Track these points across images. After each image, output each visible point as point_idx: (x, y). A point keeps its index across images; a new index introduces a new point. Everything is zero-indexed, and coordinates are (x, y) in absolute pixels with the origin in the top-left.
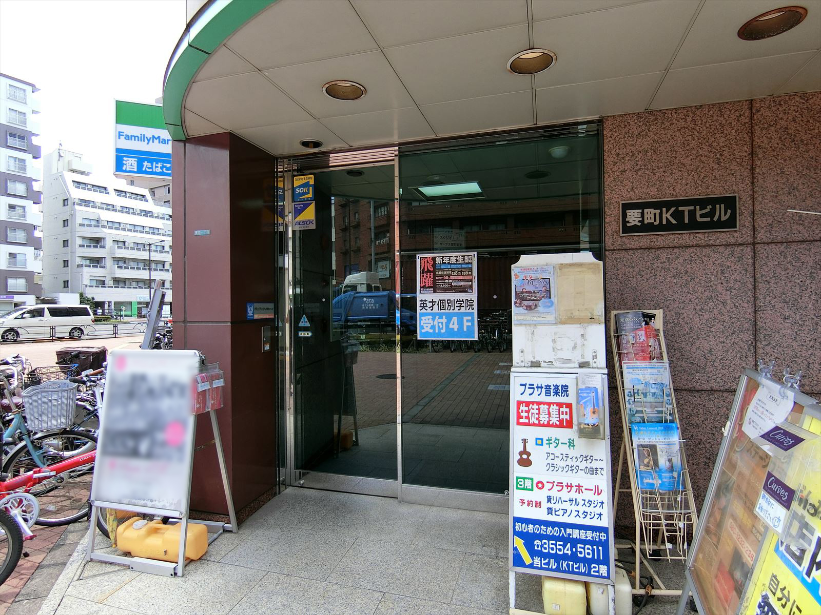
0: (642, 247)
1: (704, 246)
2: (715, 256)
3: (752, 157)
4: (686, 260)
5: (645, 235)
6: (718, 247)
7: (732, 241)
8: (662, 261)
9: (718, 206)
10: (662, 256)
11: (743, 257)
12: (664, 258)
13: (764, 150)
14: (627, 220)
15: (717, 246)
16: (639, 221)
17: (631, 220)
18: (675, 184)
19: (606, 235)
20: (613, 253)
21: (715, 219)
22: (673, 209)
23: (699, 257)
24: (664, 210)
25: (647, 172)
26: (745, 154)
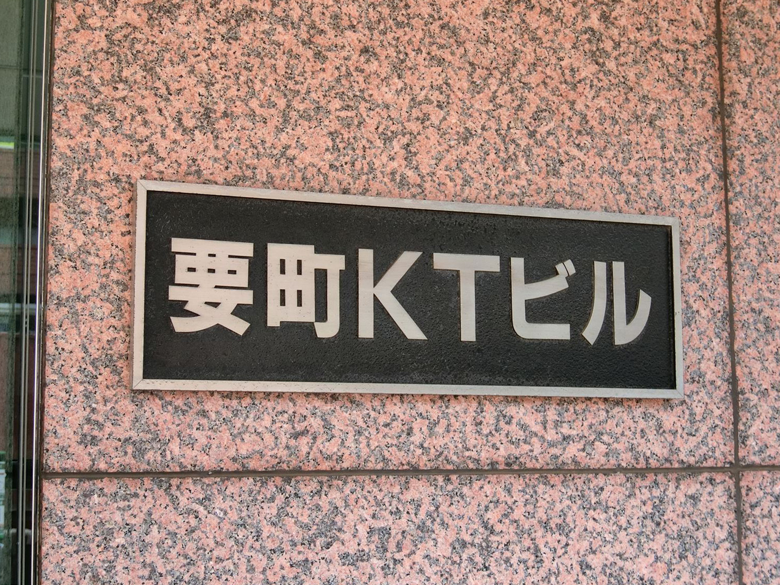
0: (252, 465)
1: (543, 473)
2: (591, 524)
3: (720, 54)
4: (464, 544)
5: (267, 395)
6: (601, 480)
7: (656, 448)
8: (352, 548)
9: (600, 268)
10: (351, 518)
11: (699, 534)
12: (362, 530)
13: (760, 34)
14: (175, 294)
15: (596, 471)
16: (240, 311)
17: (194, 300)
18: (414, 126)
19: (50, 376)
20: (87, 495)
21: (591, 333)
22: (407, 260)
23: (521, 533)
24: (366, 257)
25: (283, 35)
26: (695, 37)
